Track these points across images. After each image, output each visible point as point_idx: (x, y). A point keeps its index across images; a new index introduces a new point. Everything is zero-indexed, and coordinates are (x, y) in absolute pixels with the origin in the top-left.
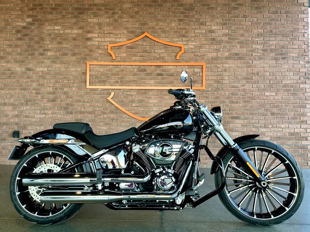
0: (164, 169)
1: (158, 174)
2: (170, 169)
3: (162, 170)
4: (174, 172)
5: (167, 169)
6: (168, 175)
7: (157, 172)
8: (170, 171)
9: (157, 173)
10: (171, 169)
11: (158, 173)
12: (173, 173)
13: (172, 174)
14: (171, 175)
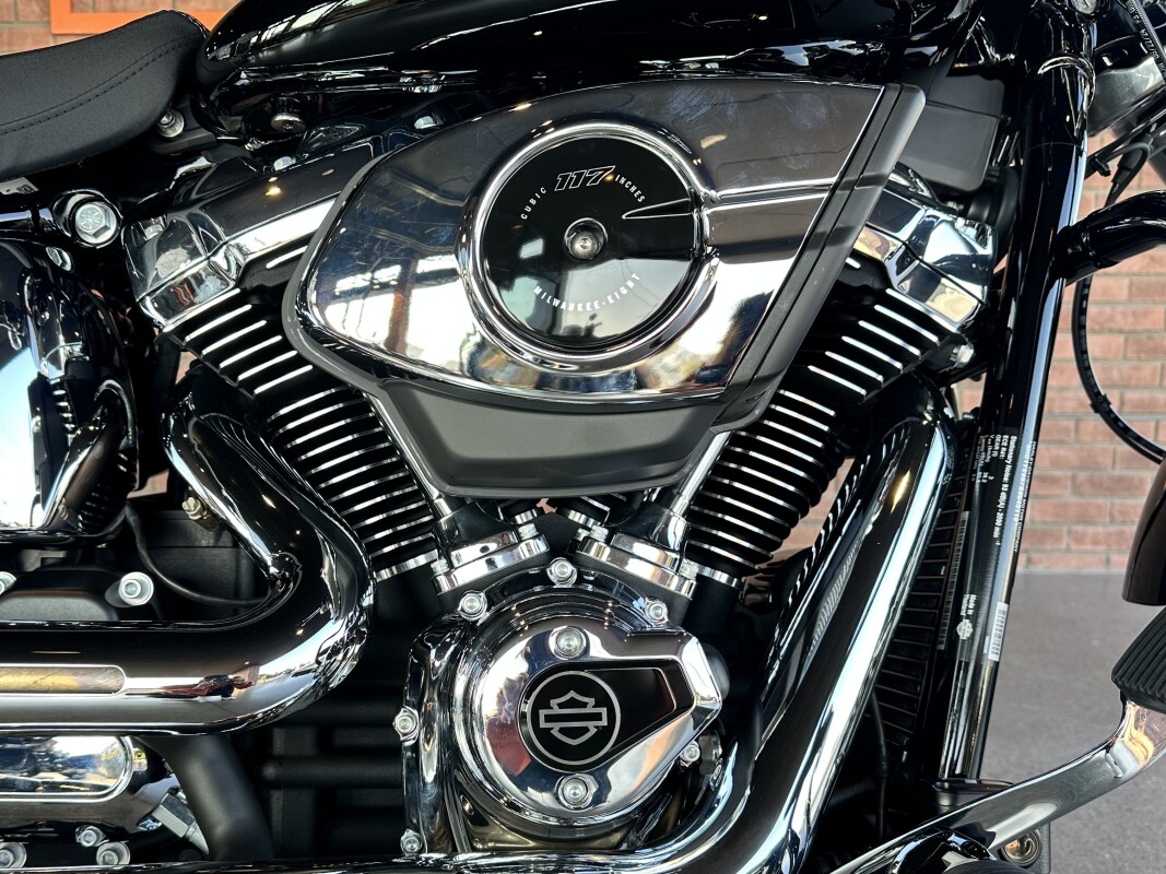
0: (564, 545)
1: (475, 607)
2: (645, 535)
3: (540, 547)
4: (699, 577)
5: (600, 532)
6: (625, 614)
7: (464, 576)
8: (643, 562)
9: (459, 593)
10: (662, 544)
11: (475, 587)
12: (686, 592)
13: (669, 599)
14: (655, 614)
